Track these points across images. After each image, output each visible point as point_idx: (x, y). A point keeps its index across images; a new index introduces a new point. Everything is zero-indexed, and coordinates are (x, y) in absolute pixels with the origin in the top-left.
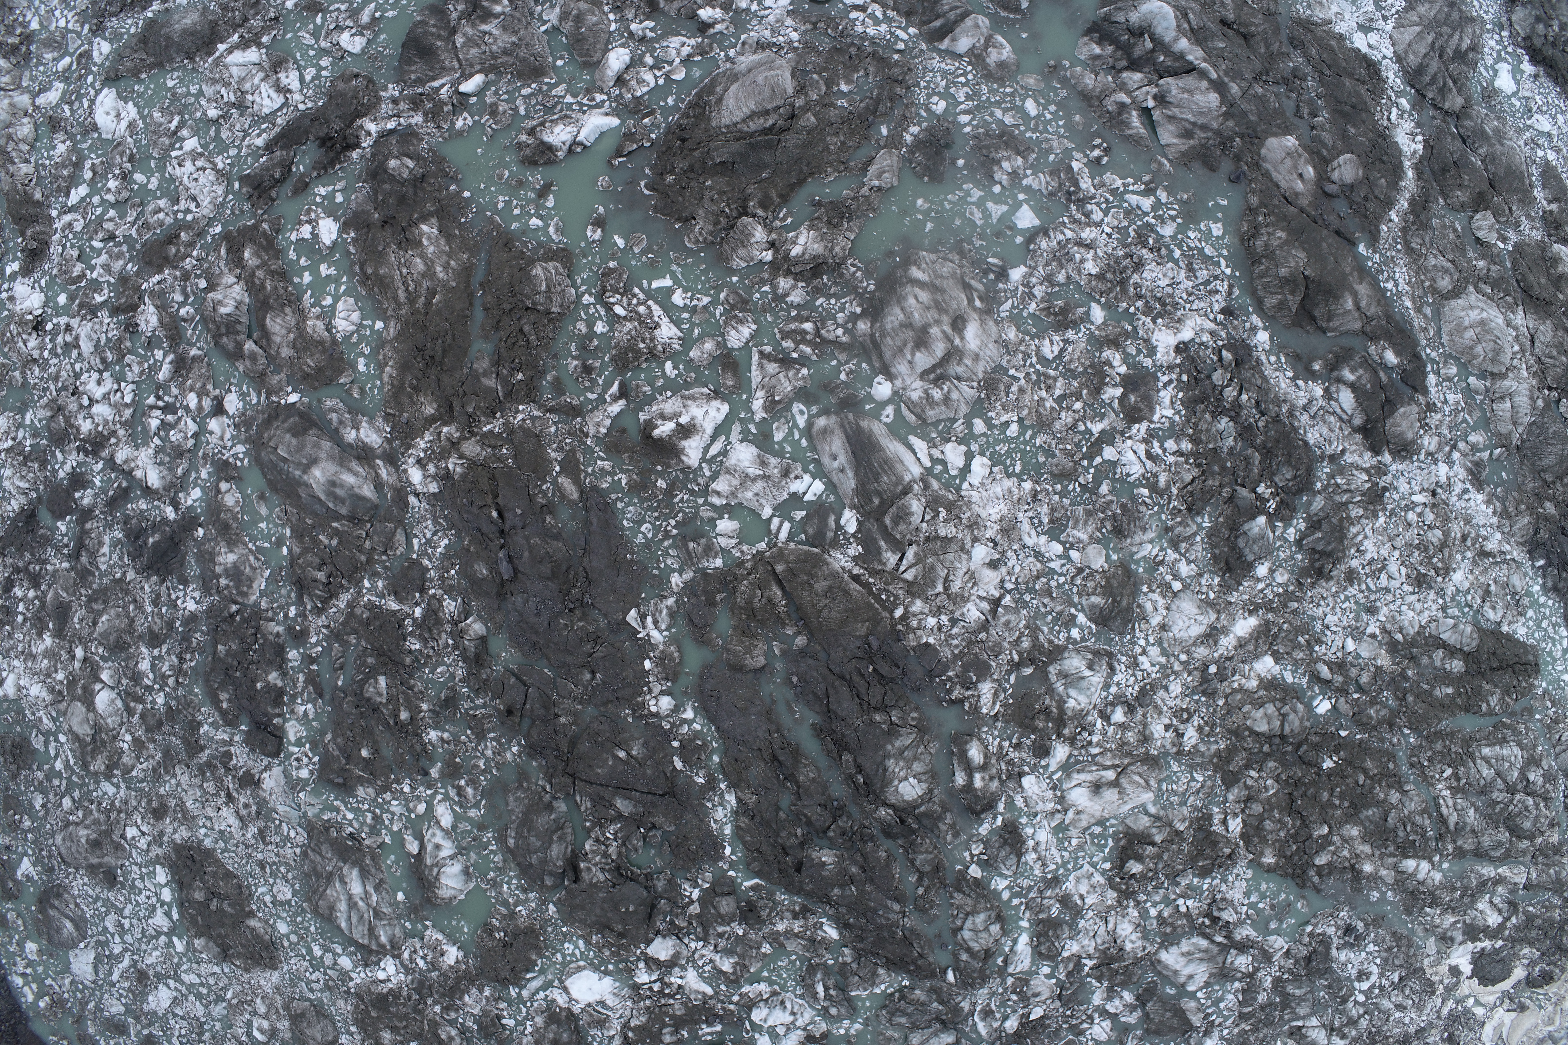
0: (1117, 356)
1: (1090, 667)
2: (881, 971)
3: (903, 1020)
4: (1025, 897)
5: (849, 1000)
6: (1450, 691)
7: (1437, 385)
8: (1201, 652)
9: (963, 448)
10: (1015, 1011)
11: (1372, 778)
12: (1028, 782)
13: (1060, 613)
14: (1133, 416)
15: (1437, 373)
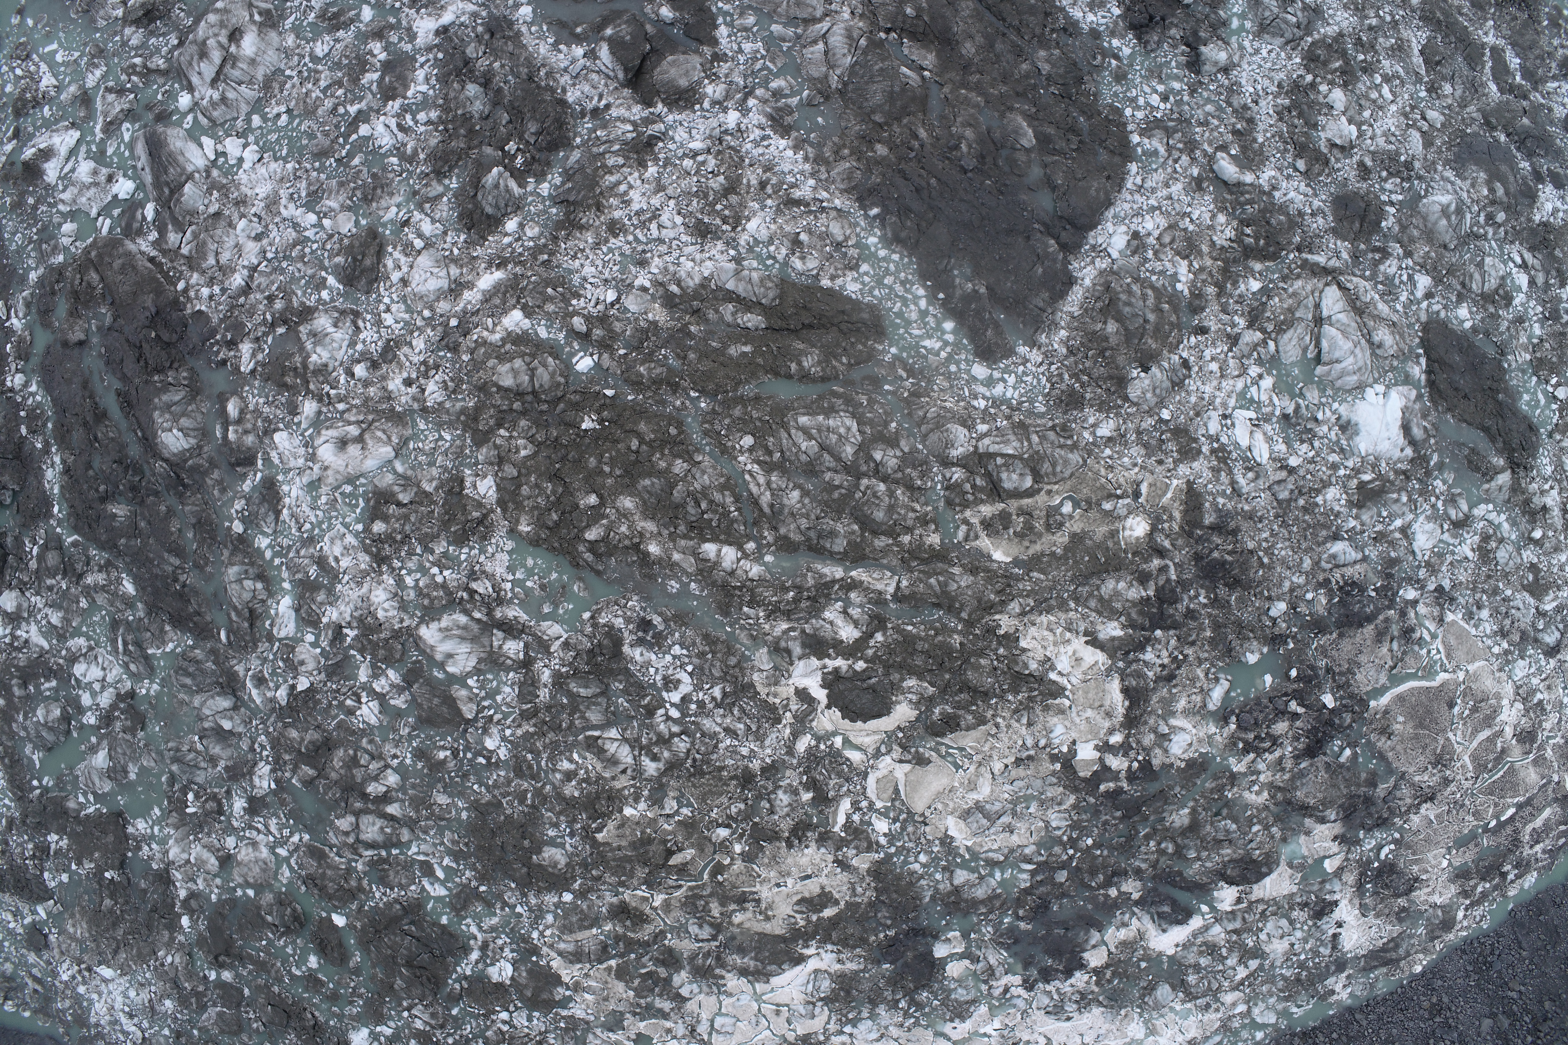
0: (378, 45)
1: (335, 325)
2: (168, 628)
3: (188, 681)
4: (286, 556)
5: (147, 658)
6: (747, 349)
7: (729, 36)
8: (443, 306)
9: (242, 141)
10: (286, 681)
11: (650, 444)
12: (280, 438)
13: (312, 277)
14: (388, 93)
15: (730, 25)
